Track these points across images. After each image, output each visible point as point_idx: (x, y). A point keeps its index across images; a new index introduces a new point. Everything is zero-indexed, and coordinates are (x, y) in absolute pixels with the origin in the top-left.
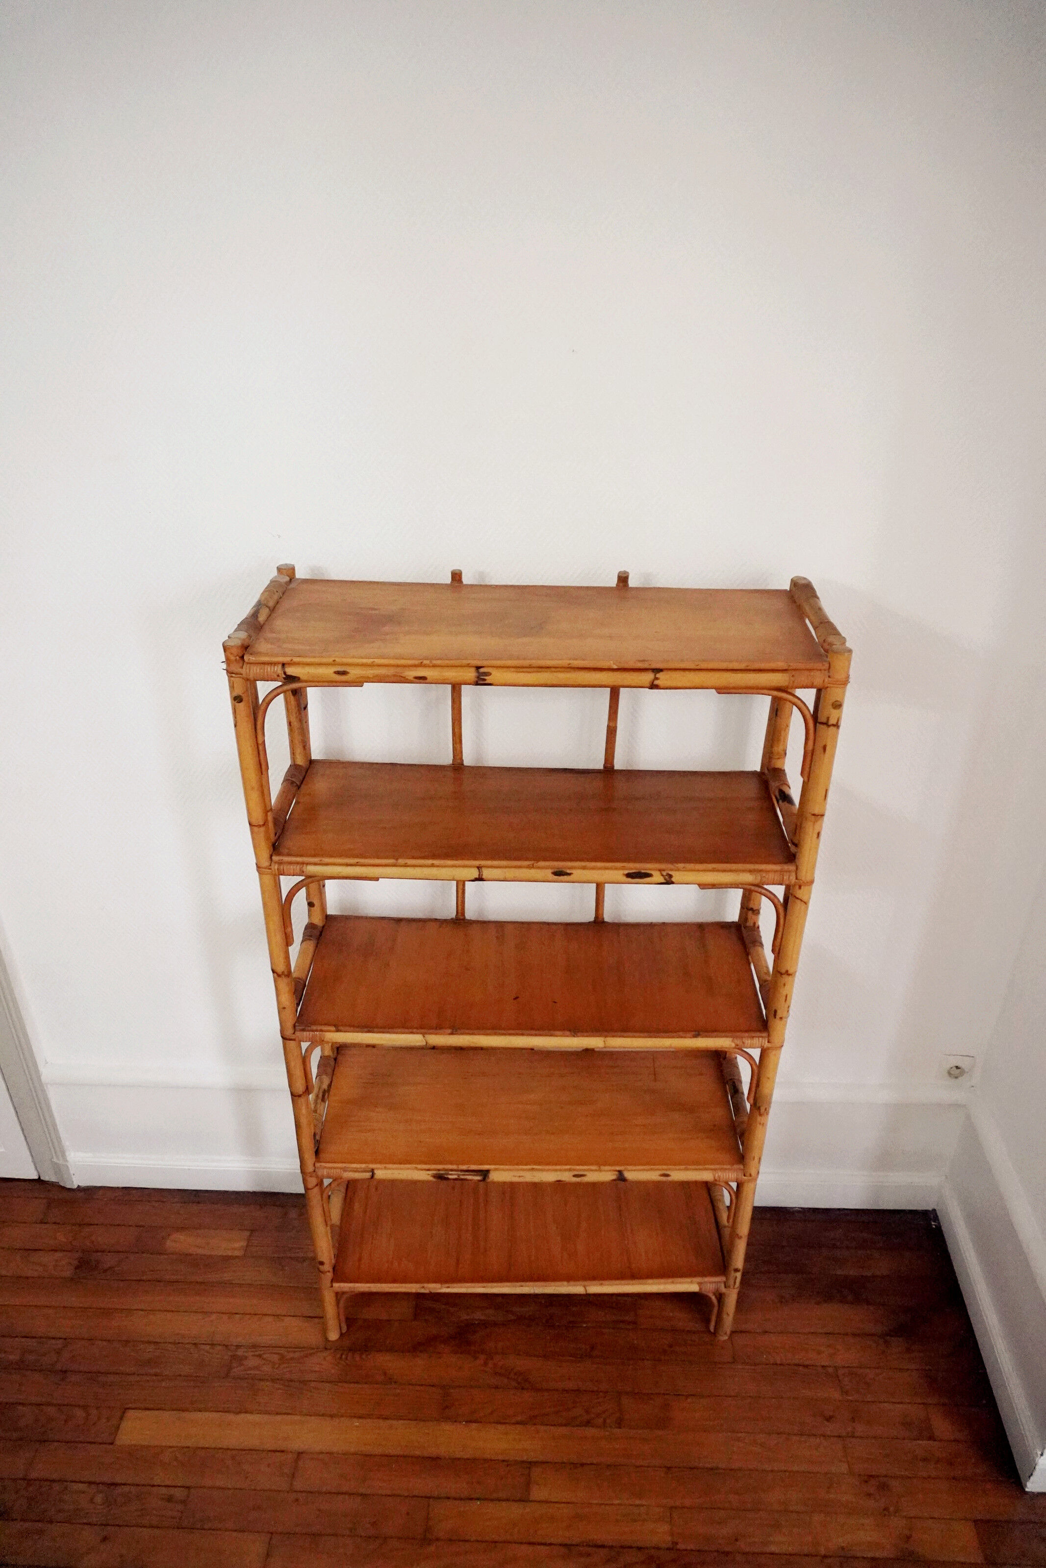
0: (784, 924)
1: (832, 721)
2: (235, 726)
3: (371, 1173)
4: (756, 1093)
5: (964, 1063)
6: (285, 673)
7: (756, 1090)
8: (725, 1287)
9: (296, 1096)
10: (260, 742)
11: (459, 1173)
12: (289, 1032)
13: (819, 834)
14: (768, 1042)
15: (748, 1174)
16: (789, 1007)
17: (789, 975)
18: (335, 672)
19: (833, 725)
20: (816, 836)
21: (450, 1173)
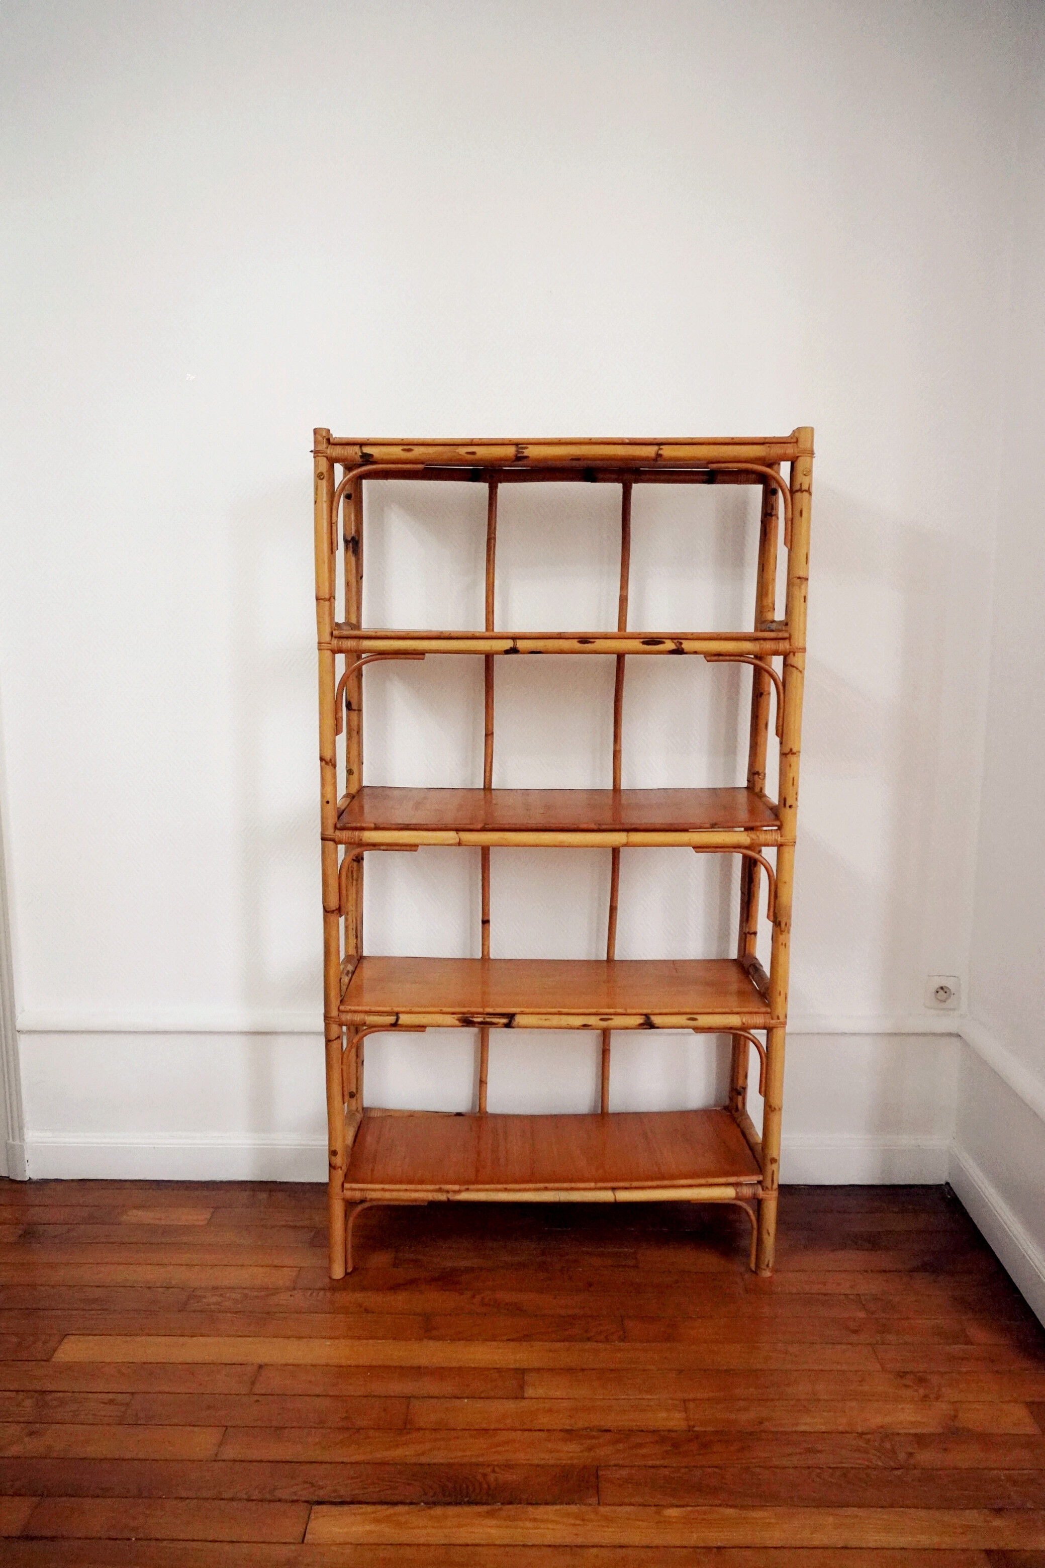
0: (784, 698)
1: (805, 487)
2: (316, 502)
3: (395, 1017)
4: (775, 907)
5: (949, 983)
6: (362, 452)
7: (775, 903)
8: (763, 1190)
9: (328, 912)
10: (334, 521)
11: (485, 1016)
12: (330, 832)
13: (805, 597)
14: (781, 836)
15: (775, 1017)
16: (797, 794)
17: (794, 754)
18: (402, 450)
19: (806, 491)
20: (803, 600)
21: (476, 1016)
